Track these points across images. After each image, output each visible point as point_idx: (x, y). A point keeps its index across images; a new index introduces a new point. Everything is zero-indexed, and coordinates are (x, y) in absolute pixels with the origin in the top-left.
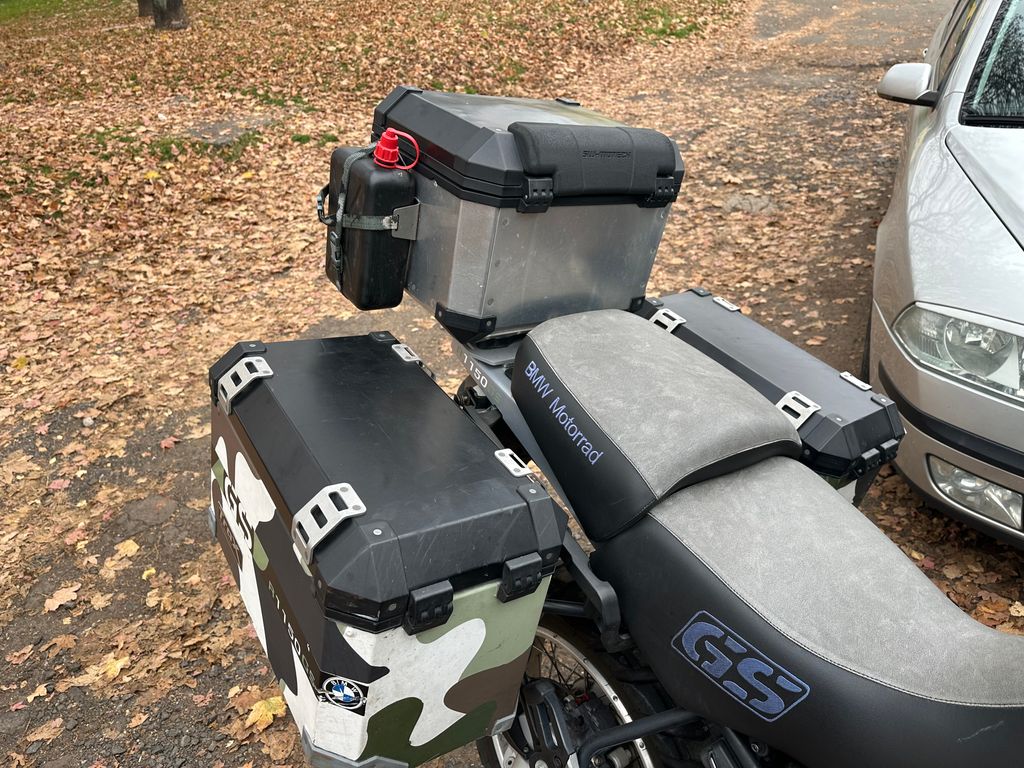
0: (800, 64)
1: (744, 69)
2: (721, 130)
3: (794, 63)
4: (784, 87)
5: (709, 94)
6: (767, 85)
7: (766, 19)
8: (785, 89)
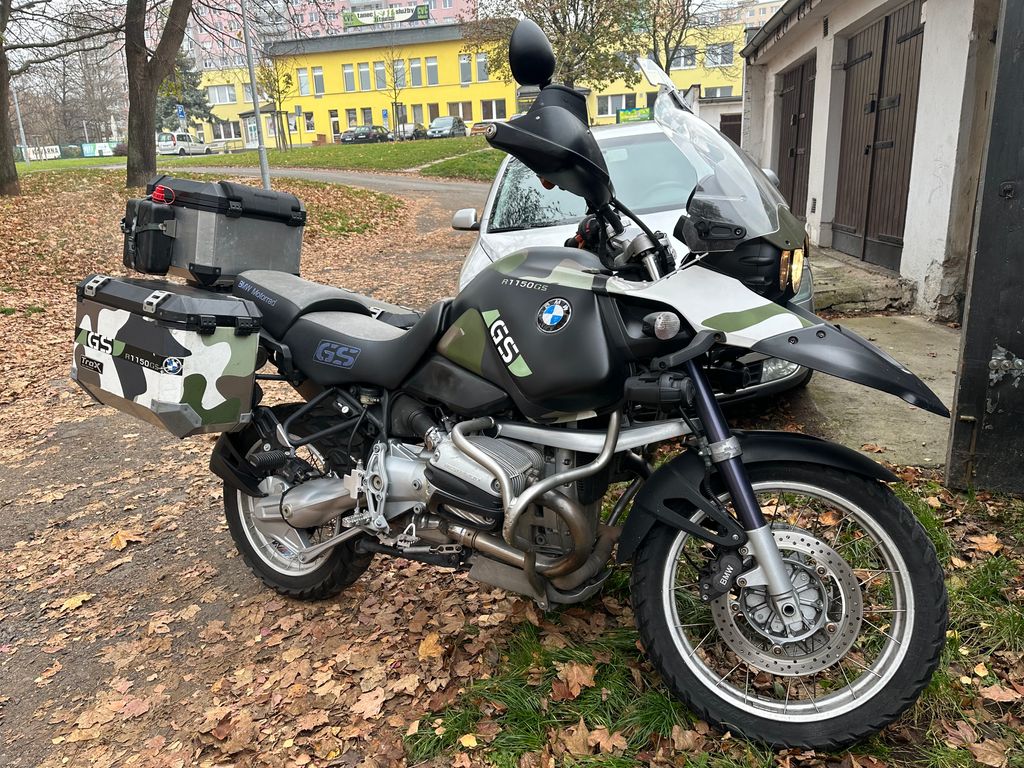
0: (449, 247)
1: (408, 252)
2: (390, 287)
3: (445, 247)
4: (437, 261)
5: (381, 267)
6: (425, 261)
7: (424, 220)
8: (438, 262)
